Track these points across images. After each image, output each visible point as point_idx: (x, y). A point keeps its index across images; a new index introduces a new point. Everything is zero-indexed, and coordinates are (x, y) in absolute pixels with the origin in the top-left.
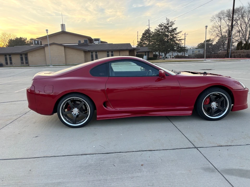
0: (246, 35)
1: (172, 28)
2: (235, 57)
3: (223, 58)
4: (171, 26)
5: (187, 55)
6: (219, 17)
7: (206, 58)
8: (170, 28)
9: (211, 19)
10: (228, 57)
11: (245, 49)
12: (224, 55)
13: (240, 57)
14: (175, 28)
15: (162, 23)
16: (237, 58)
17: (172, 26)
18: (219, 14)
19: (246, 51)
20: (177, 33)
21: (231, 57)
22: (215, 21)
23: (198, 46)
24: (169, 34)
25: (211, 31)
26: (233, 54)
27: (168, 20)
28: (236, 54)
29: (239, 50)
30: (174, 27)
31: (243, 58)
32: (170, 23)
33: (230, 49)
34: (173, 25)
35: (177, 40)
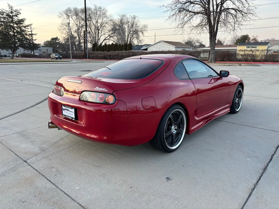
0: (96, 37)
1: (18, 18)
2: (93, 58)
3: (82, 59)
4: (16, 16)
5: (38, 54)
6: (67, 15)
7: (72, 58)
8: (15, 19)
9: (58, 15)
10: (86, 58)
11: (100, 50)
12: (81, 56)
13: (98, 59)
14: (22, 19)
15: (2, 9)
16: (95, 59)
17: (18, 16)
18: (66, 11)
19: (102, 52)
20: (26, 26)
21: (89, 58)
22: (63, 18)
23: (44, 43)
24: (15, 25)
25: (61, 28)
26: (91, 55)
27: (11, 8)
28: (93, 55)
29: (95, 51)
30: (20, 17)
31: (101, 59)
32: (15, 11)
33: (87, 50)
34: (18, 14)
35: (26, 34)
